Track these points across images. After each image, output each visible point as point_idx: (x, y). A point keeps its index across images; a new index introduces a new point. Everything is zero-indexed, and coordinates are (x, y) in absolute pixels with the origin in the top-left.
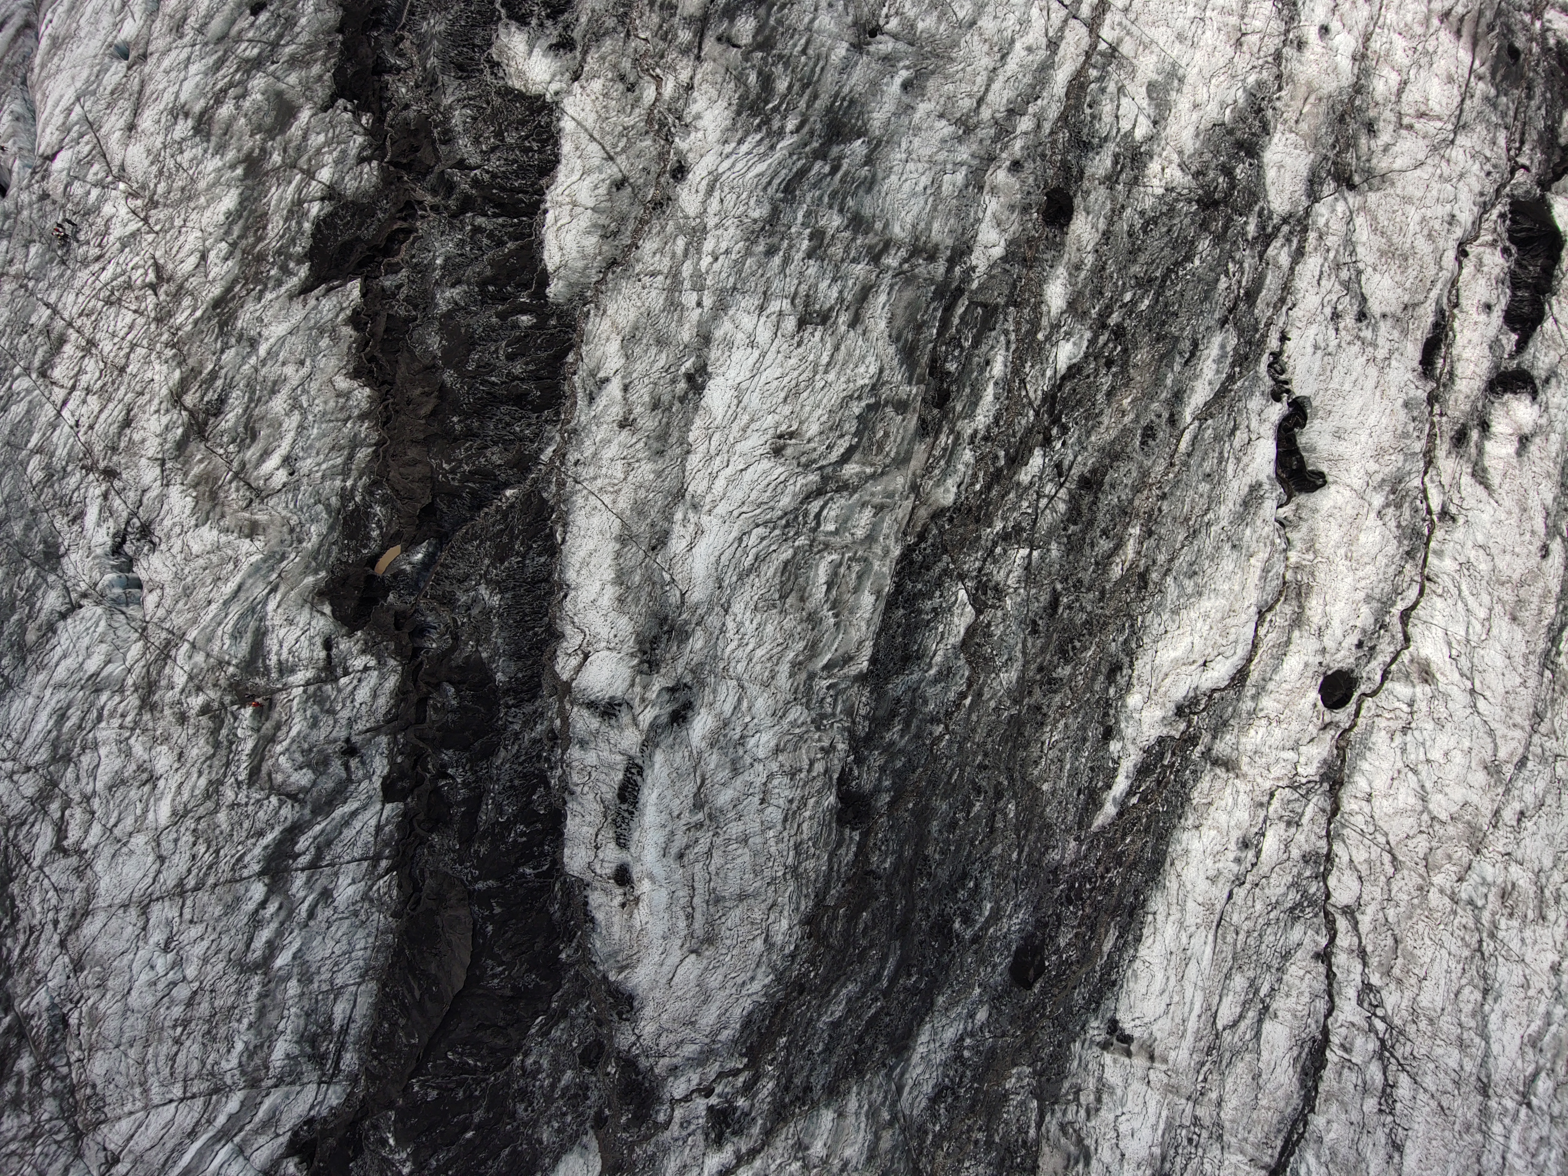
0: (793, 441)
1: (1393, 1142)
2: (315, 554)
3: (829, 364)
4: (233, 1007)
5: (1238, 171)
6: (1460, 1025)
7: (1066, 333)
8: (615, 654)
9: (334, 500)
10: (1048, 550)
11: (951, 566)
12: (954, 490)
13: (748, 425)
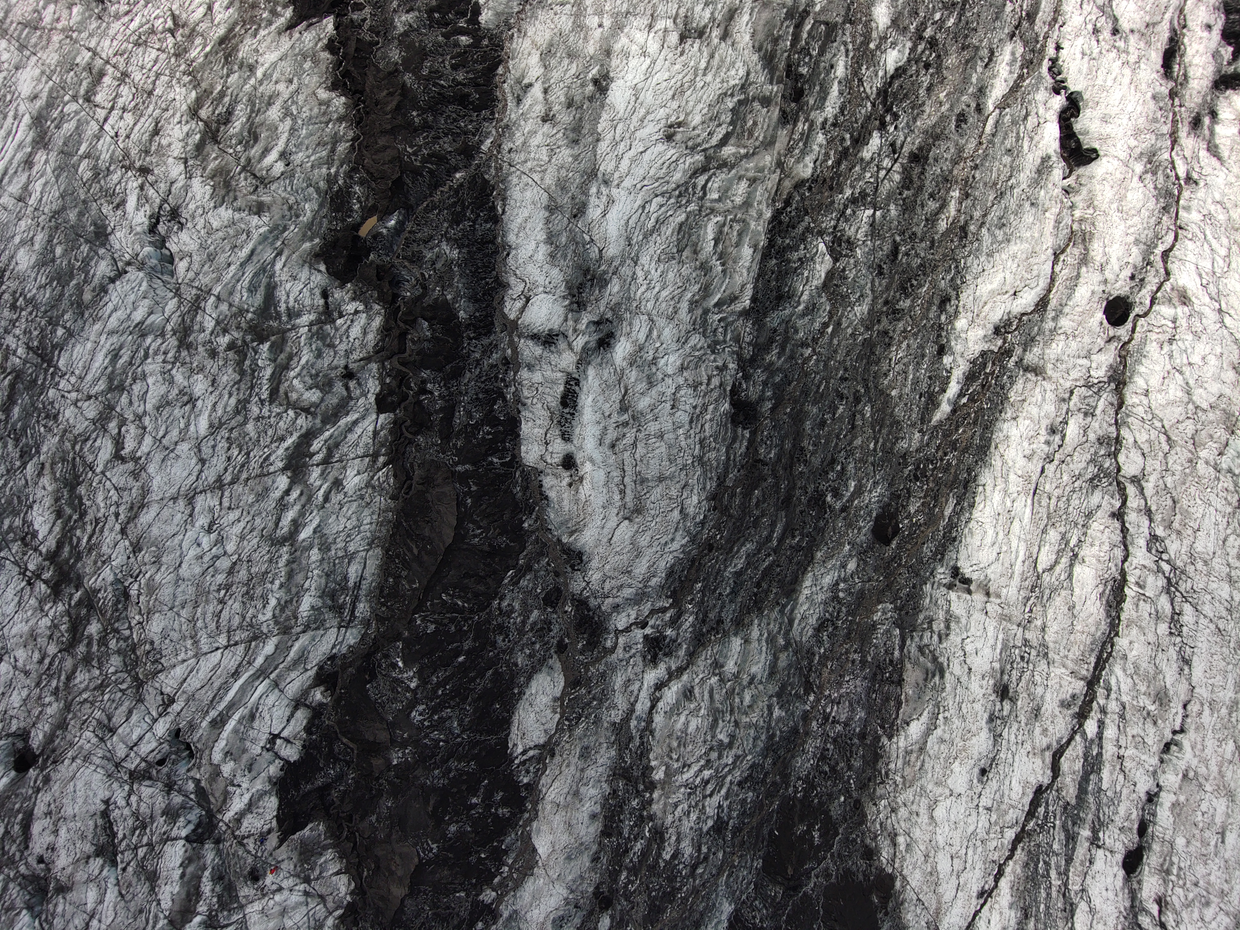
0: (681, 129)
1: (1183, 658)
2: (310, 225)
3: (706, 69)
4: (267, 573)
6: (1228, 565)
7: (892, 43)
8: (550, 296)
9: (322, 184)
10: (888, 210)
11: (812, 225)
12: (812, 165)
13: (644, 117)
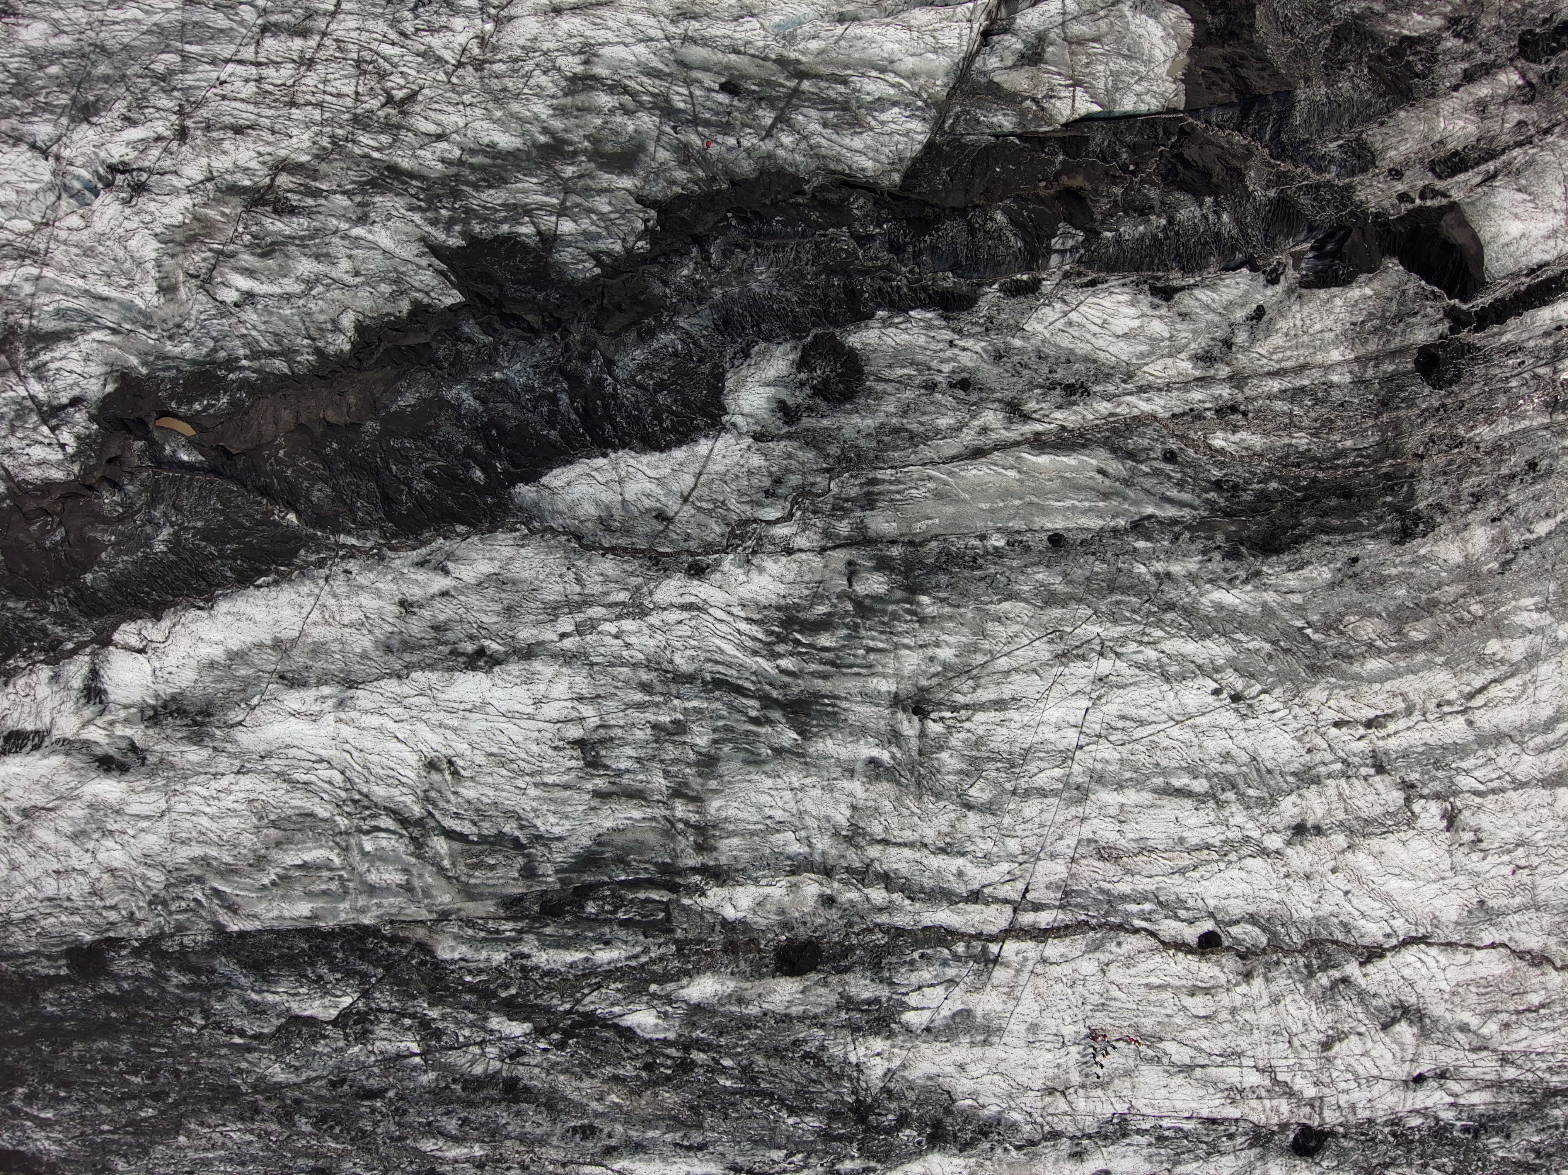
0: (449, 777)
2: (162, 356)
3: (546, 785)
5: (907, 1132)
7: (665, 1012)
8: (151, 678)
9: (222, 354)
10: (426, 1072)
11: (373, 980)
12: (457, 956)
13: (446, 727)
